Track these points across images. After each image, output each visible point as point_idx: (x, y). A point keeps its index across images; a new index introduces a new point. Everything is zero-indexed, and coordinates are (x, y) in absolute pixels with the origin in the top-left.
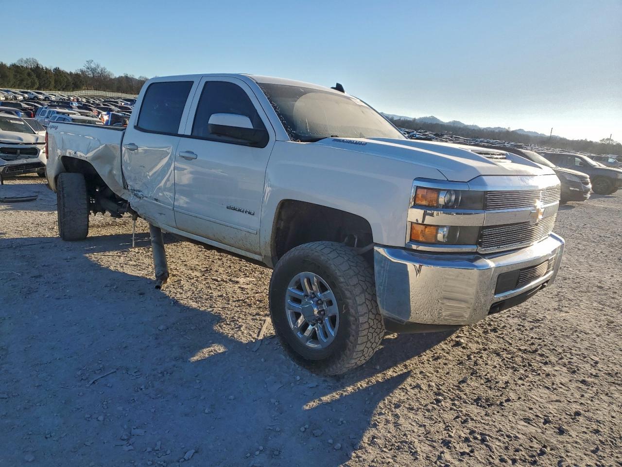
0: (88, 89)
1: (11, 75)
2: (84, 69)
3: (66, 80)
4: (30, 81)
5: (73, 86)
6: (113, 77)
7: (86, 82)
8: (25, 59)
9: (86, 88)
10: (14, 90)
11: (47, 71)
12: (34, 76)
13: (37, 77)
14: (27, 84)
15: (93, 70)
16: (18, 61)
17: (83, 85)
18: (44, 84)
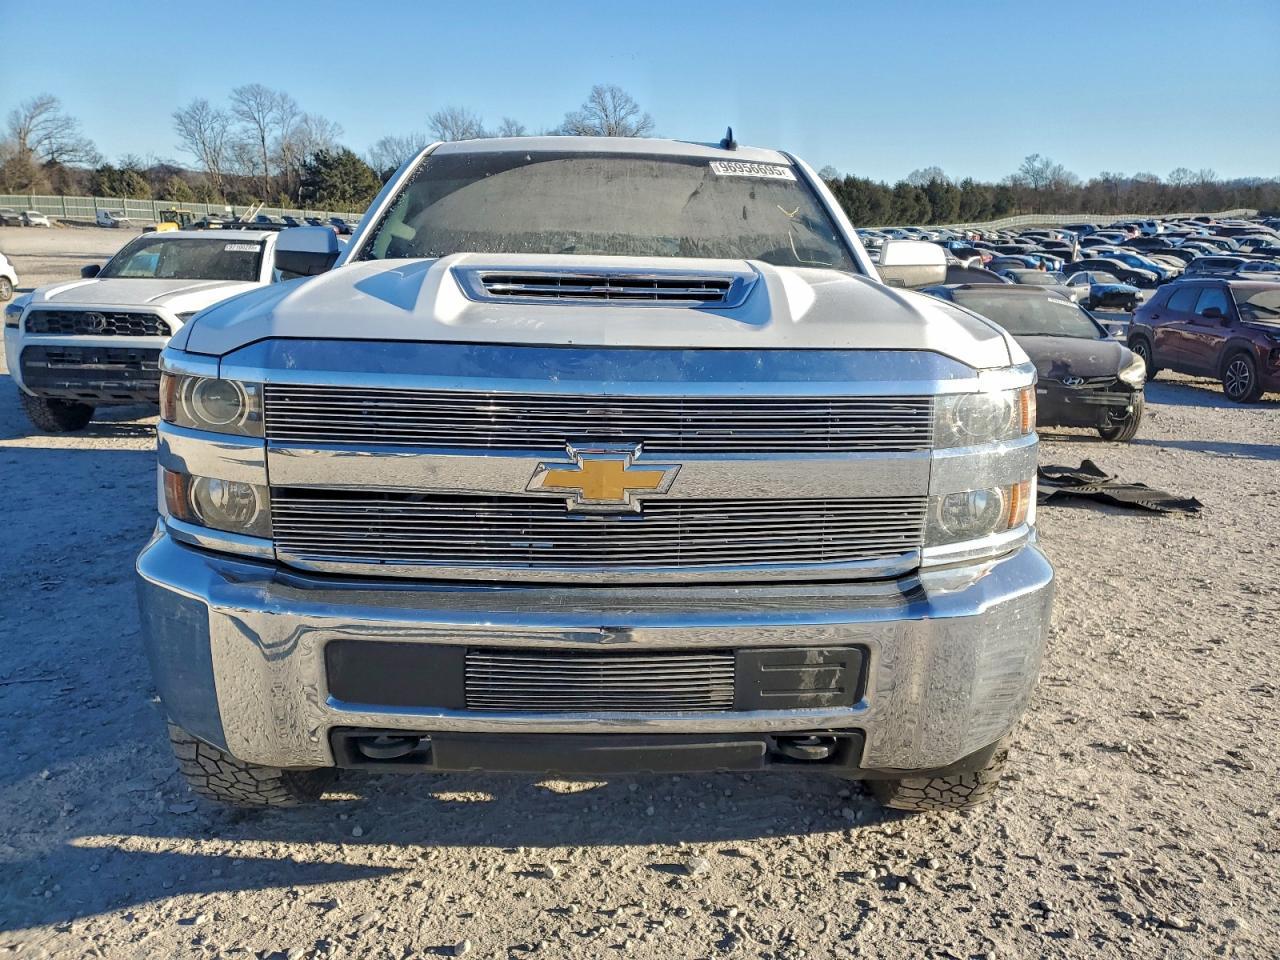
0: (1021, 214)
1: (886, 203)
2: (1019, 173)
3: (981, 200)
4: (917, 209)
5: (993, 210)
6: (1074, 183)
7: (1020, 199)
8: (921, 170)
9: (1018, 211)
10: (870, 230)
11: (949, 189)
12: (925, 200)
13: (930, 200)
14: (911, 216)
15: (1038, 174)
16: (910, 176)
17: (1013, 205)
18: (941, 214)
